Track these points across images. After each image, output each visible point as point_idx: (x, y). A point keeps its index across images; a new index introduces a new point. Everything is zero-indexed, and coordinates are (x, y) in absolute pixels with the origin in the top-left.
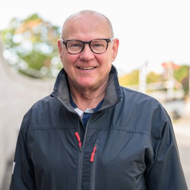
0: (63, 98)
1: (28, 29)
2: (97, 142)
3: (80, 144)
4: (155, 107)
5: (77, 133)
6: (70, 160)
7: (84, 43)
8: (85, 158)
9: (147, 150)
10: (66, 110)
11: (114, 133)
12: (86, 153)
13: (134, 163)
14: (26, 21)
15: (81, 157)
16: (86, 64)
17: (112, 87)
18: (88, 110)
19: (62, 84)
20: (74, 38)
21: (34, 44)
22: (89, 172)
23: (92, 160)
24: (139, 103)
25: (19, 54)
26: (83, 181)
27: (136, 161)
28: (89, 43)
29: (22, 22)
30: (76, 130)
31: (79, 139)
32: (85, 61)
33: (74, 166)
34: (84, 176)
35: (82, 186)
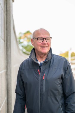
0: (33, 58)
1: (26, 37)
2: (45, 72)
3: (39, 73)
4: (65, 60)
5: (38, 70)
6: (36, 79)
7: (44, 38)
8: (41, 78)
9: (62, 75)
10: (34, 62)
11: (51, 69)
12: (41, 76)
13: (58, 79)
14: (25, 34)
18: (42, 62)
21: (28, 42)
22: (43, 83)
23: (43, 79)
24: (59, 59)
25: (22, 46)
26: (41, 86)
27: (58, 78)
29: (23, 34)
30: (38, 69)
31: (39, 72)
33: (38, 81)
34: (41, 84)
35: (40, 88)
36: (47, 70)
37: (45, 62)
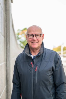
0: (27, 52)
1: (23, 33)
2: (38, 65)
3: (32, 66)
4: (55, 54)
5: (31, 63)
6: (30, 71)
8: (34, 70)
9: (53, 67)
11: (43, 62)
12: (34, 69)
13: (49, 71)
14: (23, 30)
15: (33, 70)
16: (34, 41)
17: (42, 48)
18: (35, 56)
19: (27, 48)
20: (31, 34)
22: (35, 74)
23: (36, 71)
24: (50, 53)
25: (20, 41)
26: (33, 77)
27: (49, 70)
28: (35, 35)
29: (21, 31)
30: (31, 62)
31: (32, 64)
32: (34, 40)
33: (31, 73)
34: (34, 76)
36: (39, 63)
37: (38, 56)
